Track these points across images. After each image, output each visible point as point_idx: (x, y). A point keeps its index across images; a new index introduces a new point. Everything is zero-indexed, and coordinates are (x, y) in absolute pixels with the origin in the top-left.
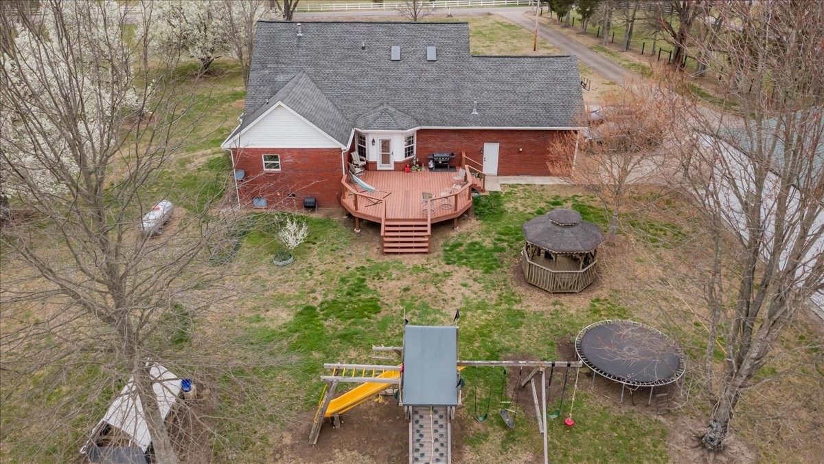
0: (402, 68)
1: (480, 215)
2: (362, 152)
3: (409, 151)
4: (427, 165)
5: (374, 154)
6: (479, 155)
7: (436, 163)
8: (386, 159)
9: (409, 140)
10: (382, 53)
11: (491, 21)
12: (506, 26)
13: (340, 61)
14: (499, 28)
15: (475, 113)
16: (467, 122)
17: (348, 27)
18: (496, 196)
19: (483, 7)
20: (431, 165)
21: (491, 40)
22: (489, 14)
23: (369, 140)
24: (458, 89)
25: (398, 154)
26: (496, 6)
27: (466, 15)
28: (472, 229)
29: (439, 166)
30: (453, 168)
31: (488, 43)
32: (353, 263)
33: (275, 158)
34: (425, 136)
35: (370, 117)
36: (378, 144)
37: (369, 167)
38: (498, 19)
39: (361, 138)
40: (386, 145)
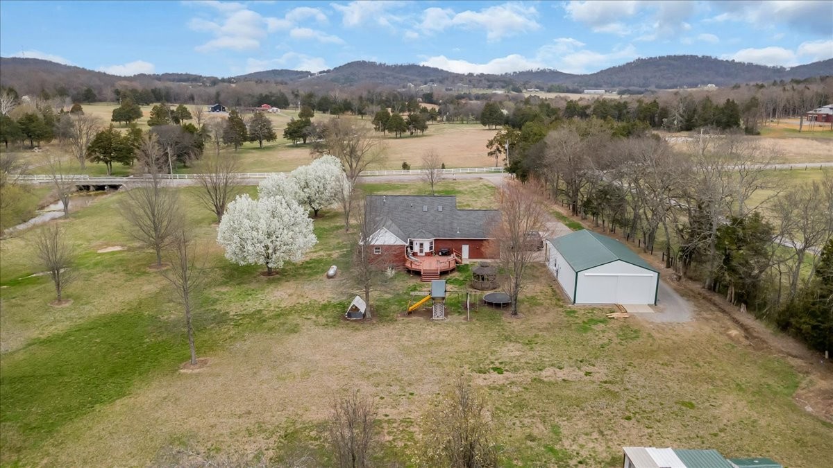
0: (428, 215)
1: (459, 271)
2: (412, 248)
3: (431, 248)
4: (438, 254)
5: (416, 249)
6: (461, 249)
7: (442, 253)
8: (421, 251)
9: (431, 243)
10: (419, 208)
11: (481, 184)
12: (489, 188)
13: (402, 212)
14: (485, 189)
15: (458, 232)
16: (455, 236)
17: (405, 198)
18: (467, 265)
19: (477, 173)
20: (440, 254)
21: (478, 197)
22: (481, 178)
23: (414, 243)
24: (451, 223)
25: (426, 249)
26: (487, 173)
27: (466, 179)
28: (456, 275)
29: (443, 255)
30: (450, 255)
31: (476, 199)
32: (411, 284)
33: (379, 249)
34: (437, 242)
35: (415, 234)
36: (418, 245)
37: (415, 254)
38: (486, 183)
39: (411, 243)
40: (422, 245)
